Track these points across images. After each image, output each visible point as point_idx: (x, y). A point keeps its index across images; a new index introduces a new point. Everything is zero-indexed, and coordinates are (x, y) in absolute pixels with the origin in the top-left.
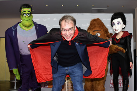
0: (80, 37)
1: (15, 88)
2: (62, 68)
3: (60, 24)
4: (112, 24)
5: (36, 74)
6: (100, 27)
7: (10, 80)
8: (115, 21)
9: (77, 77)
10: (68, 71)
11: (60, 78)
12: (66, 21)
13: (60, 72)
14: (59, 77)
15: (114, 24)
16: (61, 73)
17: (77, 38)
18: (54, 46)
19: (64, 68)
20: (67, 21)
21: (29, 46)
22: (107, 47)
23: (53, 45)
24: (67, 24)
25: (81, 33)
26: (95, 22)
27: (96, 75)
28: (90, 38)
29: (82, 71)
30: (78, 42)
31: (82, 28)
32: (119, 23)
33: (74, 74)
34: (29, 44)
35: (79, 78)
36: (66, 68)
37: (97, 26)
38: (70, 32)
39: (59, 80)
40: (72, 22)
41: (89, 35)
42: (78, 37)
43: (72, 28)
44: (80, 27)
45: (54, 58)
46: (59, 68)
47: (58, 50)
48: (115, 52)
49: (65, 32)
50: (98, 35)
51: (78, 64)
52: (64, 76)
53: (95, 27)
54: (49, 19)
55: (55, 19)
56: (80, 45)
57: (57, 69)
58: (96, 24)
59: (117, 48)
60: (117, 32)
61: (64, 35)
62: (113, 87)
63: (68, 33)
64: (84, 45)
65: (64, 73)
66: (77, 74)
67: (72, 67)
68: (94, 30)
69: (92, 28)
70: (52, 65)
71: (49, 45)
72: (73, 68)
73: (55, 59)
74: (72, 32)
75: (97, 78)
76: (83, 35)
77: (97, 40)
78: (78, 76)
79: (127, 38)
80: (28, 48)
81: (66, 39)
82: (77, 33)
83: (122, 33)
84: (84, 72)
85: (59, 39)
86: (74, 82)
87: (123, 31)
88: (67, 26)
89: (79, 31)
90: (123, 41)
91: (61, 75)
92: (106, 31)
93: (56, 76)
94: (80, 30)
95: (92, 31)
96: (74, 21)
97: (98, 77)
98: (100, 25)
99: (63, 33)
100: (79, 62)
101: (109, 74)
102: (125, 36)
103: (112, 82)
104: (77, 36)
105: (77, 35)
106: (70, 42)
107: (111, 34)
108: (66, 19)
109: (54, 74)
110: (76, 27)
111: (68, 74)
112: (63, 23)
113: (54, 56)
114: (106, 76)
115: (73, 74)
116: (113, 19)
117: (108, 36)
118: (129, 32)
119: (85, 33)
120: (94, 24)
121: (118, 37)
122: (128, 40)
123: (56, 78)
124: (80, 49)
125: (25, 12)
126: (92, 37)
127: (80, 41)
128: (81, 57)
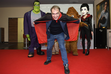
0: (62, 18)
1: (26, 46)
3: (51, 11)
4: (81, 10)
5: (38, 39)
6: (73, 12)
7: (23, 42)
8: (83, 8)
9: (61, 41)
10: (56, 37)
11: (51, 41)
12: (54, 9)
15: (82, 10)
18: (48, 23)
19: (54, 36)
20: (55, 9)
21: (34, 23)
22: (78, 23)
24: (55, 10)
25: (63, 16)
26: (71, 9)
27: (72, 39)
28: (68, 18)
29: (64, 37)
30: (61, 21)
31: (64, 13)
32: (85, 9)
33: (60, 39)
36: (55, 36)
37: (72, 11)
38: (57, 15)
40: (58, 10)
43: (58, 13)
46: (51, 36)
48: (82, 26)
50: (72, 16)
52: (54, 40)
53: (71, 12)
54: (45, 7)
55: (49, 7)
56: (63, 22)
57: (50, 36)
58: (71, 10)
59: (83, 24)
60: (84, 15)
62: (82, 46)
63: (56, 16)
64: (65, 22)
66: (61, 39)
67: (58, 35)
68: (70, 13)
69: (69, 12)
70: (47, 34)
71: (45, 22)
72: (59, 36)
73: (49, 30)
74: (58, 15)
77: (72, 19)
78: (62, 40)
79: (90, 18)
81: (55, 19)
82: (61, 16)
83: (87, 15)
84: (65, 38)
87: (87, 14)
88: (55, 11)
90: (87, 20)
91: (52, 39)
92: (77, 14)
93: (49, 40)
95: (69, 14)
96: (59, 9)
97: (73, 40)
98: (74, 11)
99: (53, 15)
100: (62, 32)
101: (79, 38)
103: (81, 43)
104: (61, 17)
106: (57, 21)
107: (80, 16)
108: (54, 8)
110: (61, 12)
111: (56, 39)
112: (53, 10)
114: (78, 39)
116: (82, 7)
117: (78, 17)
118: (90, 15)
120: (70, 10)
121: (84, 18)
122: (90, 19)
123: (49, 41)
124: (63, 25)
125: (36, 4)
126: (70, 18)
127: (63, 20)
128: (63, 29)
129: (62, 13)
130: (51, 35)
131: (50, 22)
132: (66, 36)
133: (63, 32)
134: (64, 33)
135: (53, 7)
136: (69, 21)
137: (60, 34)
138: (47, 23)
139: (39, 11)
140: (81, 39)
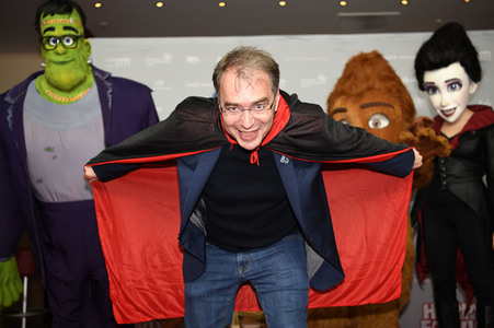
0: (294, 132)
2: (222, 258)
6: (388, 90)
9: (286, 293)
10: (249, 269)
11: (214, 299)
12: (239, 72)
13: (216, 273)
14: (212, 293)
16: (220, 277)
17: (285, 138)
18: (193, 167)
19: (231, 258)
20: (247, 71)
21: (90, 172)
22: (402, 175)
23: (189, 166)
24: (244, 83)
25: (301, 117)
26: (368, 69)
28: (335, 138)
29: (304, 268)
30: (287, 154)
31: (302, 99)
33: (273, 279)
34: (88, 164)
35: (293, 299)
36: (240, 257)
38: (257, 116)
39: (213, 305)
40: (266, 77)
41: (330, 126)
42: (289, 133)
43: (265, 100)
44: (295, 95)
45: (194, 215)
46: (210, 257)
47: (208, 184)
49: (238, 116)
51: (289, 239)
52: (233, 291)
53: (369, 89)
54: (168, 57)
55: (191, 59)
56: (296, 164)
57: (204, 262)
58: (374, 75)
60: (450, 119)
61: (234, 126)
63: (248, 119)
64: (311, 165)
65: (230, 279)
66: (285, 282)
67: (262, 254)
68: (365, 100)
70: (185, 246)
72: (269, 257)
73: (196, 219)
74: (265, 115)
75: (369, 304)
76: (309, 126)
77: (364, 147)
78: (289, 288)
80: (87, 179)
81: (242, 143)
82: (284, 117)
85: (212, 139)
86: (272, 314)
87: (470, 108)
89: (291, 111)
90: (470, 146)
91: (218, 286)
93: (198, 289)
94: (296, 106)
95: (356, 107)
96: (274, 71)
99: (229, 118)
102: (481, 126)
104: (285, 130)
105: (283, 124)
106: (255, 155)
108: (241, 63)
109: (193, 280)
110: (282, 93)
111: (248, 283)
113: (193, 211)
115: (268, 279)
119: (318, 118)
120: (367, 78)
123: (200, 298)
124: (294, 179)
125: (52, 29)
126: (344, 135)
127: (297, 147)
128: (298, 211)
129: (290, 100)
130: (213, 253)
131: (207, 161)
132: (315, 260)
133: (301, 230)
134: (305, 238)
135: (232, 60)
136: (343, 154)
137: (273, 249)
138: (184, 171)
139: (81, 82)
140: (421, 282)
